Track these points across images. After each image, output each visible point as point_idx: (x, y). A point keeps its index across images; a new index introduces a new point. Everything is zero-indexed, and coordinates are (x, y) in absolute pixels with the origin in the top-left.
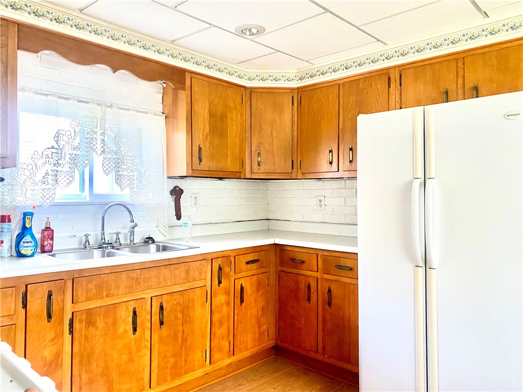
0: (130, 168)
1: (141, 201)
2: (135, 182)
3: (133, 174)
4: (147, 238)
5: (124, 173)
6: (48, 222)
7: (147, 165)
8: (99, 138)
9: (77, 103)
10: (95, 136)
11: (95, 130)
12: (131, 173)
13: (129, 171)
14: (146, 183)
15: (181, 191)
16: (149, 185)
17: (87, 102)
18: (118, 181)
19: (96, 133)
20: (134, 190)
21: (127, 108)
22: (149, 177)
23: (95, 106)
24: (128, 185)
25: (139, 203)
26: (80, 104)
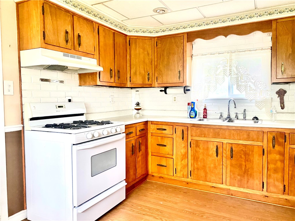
0: (246, 81)
1: (253, 97)
2: (248, 88)
3: (247, 84)
4: (254, 117)
5: (242, 84)
6: (205, 106)
7: (256, 79)
8: (228, 68)
9: (218, 55)
10: (226, 68)
11: (227, 65)
12: (246, 84)
13: (245, 83)
14: (256, 88)
15: (285, 92)
16: (257, 89)
17: (223, 53)
18: (238, 88)
19: (226, 66)
20: (248, 92)
21: (244, 50)
22: (257, 85)
23: (227, 54)
24: (245, 89)
25: (252, 99)
26: (220, 55)
